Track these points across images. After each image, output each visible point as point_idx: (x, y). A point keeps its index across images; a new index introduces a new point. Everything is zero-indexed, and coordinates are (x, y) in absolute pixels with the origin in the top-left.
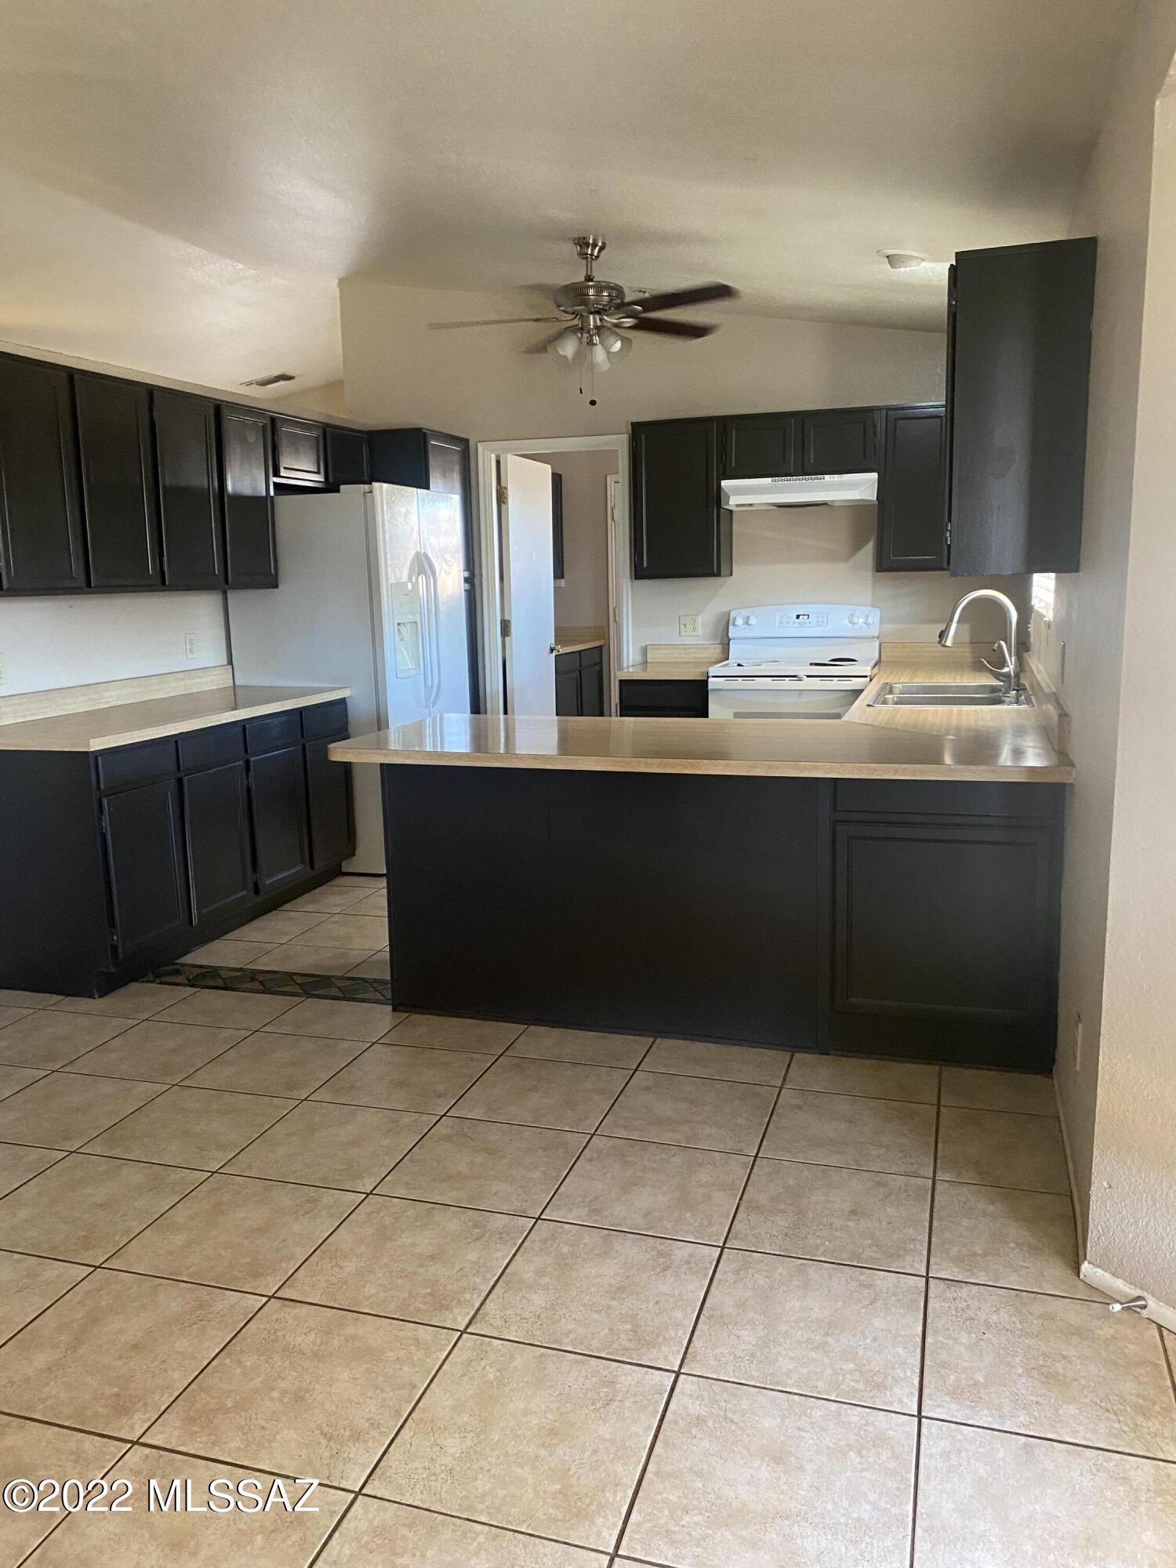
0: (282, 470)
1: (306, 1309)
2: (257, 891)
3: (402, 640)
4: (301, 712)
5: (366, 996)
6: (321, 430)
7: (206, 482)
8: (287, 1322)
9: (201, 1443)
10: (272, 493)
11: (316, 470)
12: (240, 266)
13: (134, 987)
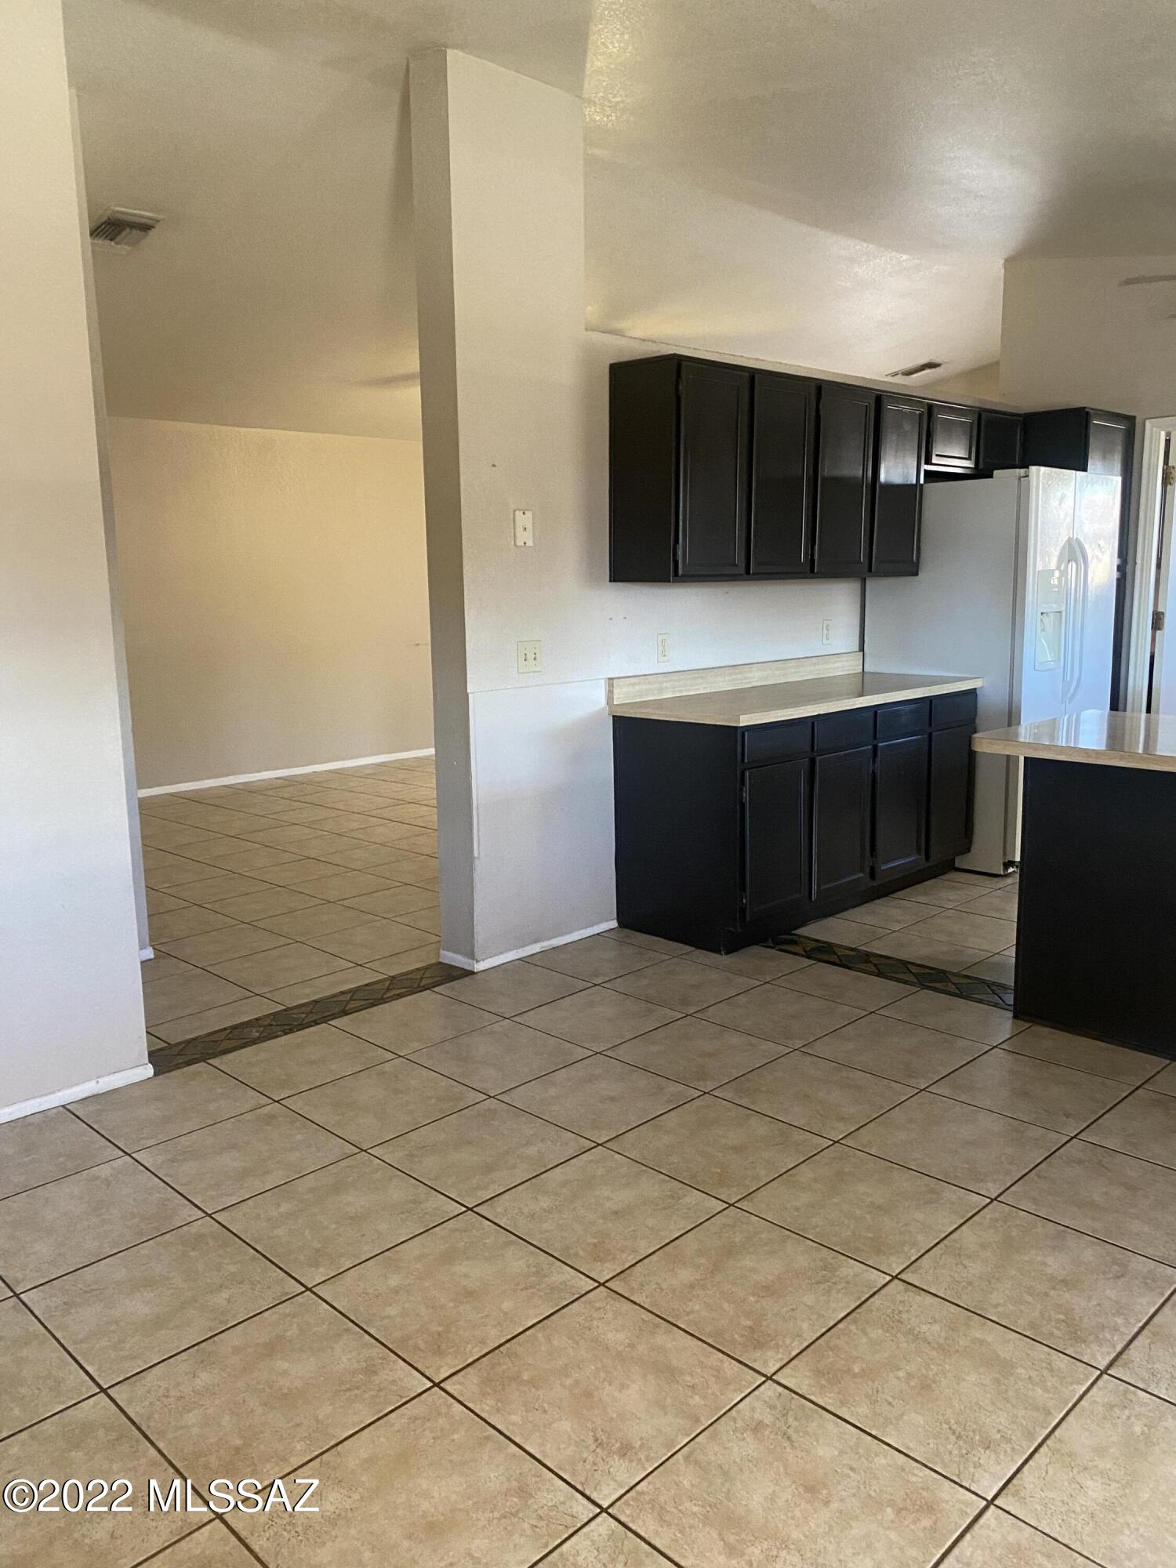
0: (934, 457)
1: (930, 1299)
2: (873, 876)
3: (1043, 630)
4: (931, 702)
5: (984, 997)
6: (976, 416)
7: (861, 472)
8: (911, 1307)
9: (830, 1398)
10: (922, 481)
11: (967, 457)
12: (905, 257)
13: (756, 949)
